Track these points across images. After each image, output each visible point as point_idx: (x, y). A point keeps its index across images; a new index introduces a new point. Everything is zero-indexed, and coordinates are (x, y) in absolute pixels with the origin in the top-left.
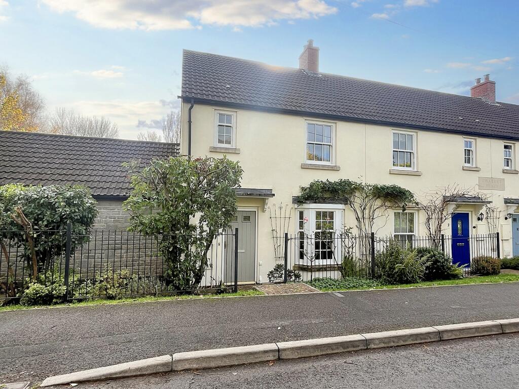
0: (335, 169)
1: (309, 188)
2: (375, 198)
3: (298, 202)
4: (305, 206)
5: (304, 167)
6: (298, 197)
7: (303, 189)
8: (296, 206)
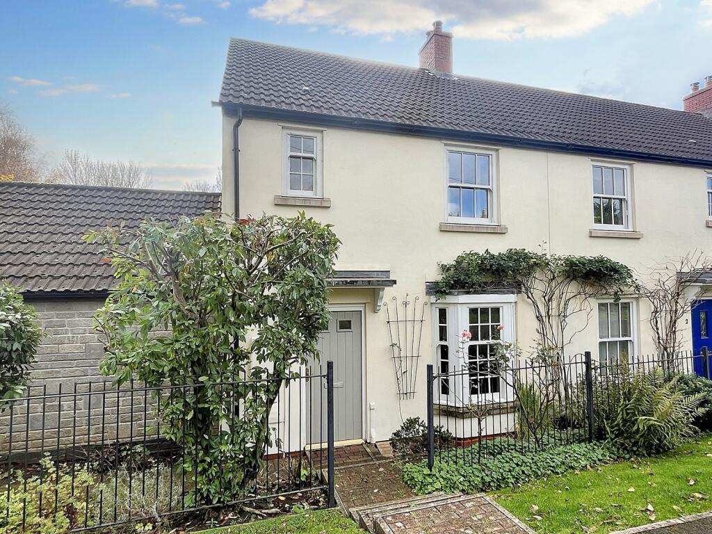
0: (498, 231)
1: (455, 266)
2: (568, 280)
3: (437, 292)
4: (450, 299)
5: (445, 229)
6: (437, 283)
7: (445, 269)
8: (433, 299)
